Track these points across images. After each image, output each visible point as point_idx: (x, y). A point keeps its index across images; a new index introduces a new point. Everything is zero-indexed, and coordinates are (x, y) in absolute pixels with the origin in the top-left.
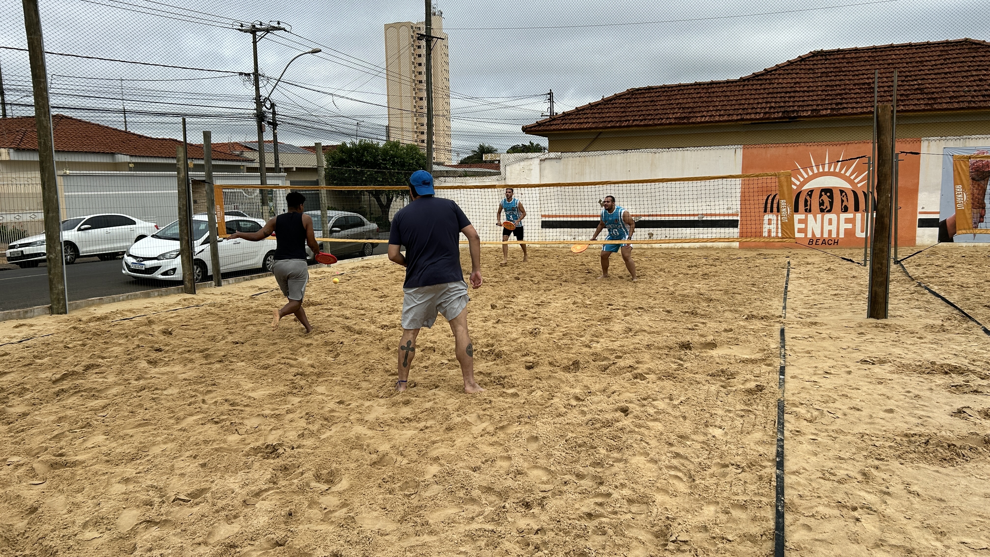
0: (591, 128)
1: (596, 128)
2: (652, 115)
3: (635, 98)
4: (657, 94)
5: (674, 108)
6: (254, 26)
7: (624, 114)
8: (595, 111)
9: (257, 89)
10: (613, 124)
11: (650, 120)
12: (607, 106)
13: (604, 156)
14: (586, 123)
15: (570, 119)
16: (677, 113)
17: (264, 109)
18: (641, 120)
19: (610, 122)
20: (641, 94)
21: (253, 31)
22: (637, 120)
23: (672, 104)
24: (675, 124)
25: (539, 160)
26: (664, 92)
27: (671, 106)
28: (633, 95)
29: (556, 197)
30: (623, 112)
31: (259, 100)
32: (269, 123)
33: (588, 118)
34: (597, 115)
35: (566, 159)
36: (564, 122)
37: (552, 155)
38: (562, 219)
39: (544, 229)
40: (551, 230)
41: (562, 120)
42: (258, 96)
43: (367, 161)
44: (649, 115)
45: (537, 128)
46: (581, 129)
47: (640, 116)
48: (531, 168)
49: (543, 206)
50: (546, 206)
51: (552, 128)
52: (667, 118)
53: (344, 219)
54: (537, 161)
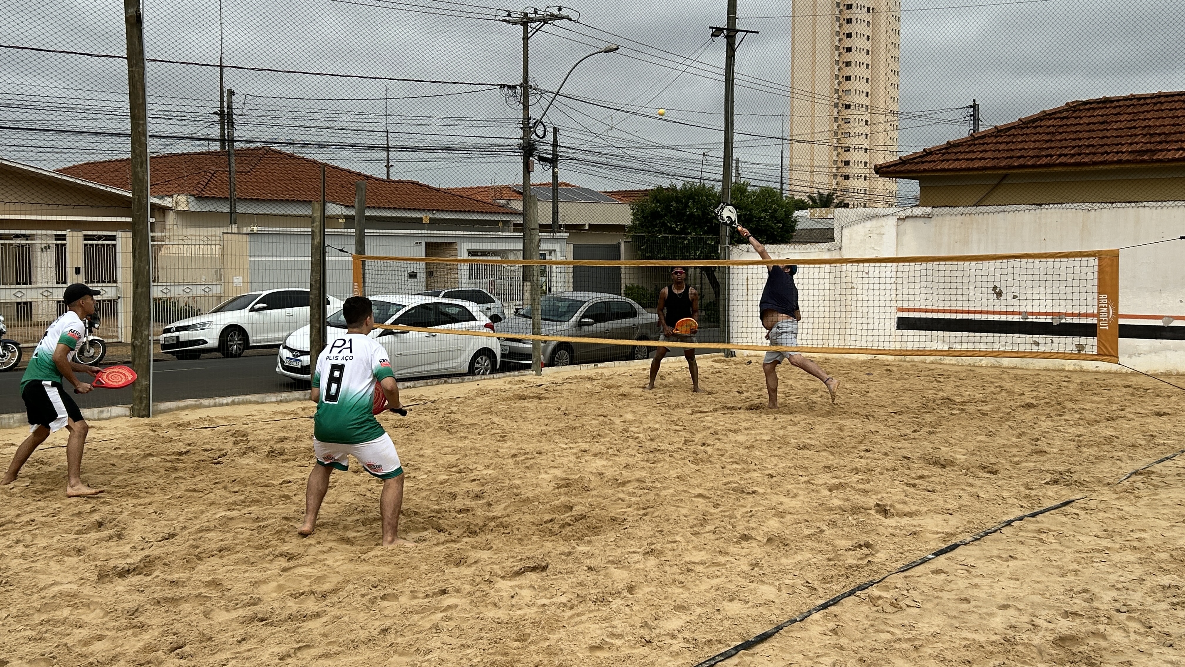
0: (985, 168)
1: (994, 168)
2: (1093, 146)
3: (1076, 118)
4: (1118, 110)
5: (1136, 135)
6: (526, 14)
7: (1048, 145)
8: (1000, 139)
9: (526, 108)
10: (1022, 161)
11: (1088, 154)
12: (1026, 131)
13: (1001, 214)
14: (980, 159)
15: (956, 153)
16: (1137, 143)
17: (534, 136)
18: (1073, 155)
19: (1020, 157)
20: (1089, 110)
21: (525, 21)
22: (1065, 155)
23: (1135, 127)
24: (1128, 162)
25: (895, 219)
26: (1129, 106)
27: (1133, 131)
28: (1074, 111)
29: (924, 279)
30: (1047, 141)
31: (527, 126)
32: (541, 159)
33: (986, 151)
34: (1002, 147)
35: (940, 218)
36: (946, 157)
37: (919, 211)
38: (929, 315)
39: (899, 332)
40: (911, 332)
41: (944, 154)
42: (527, 118)
43: (692, 214)
44: (1088, 146)
45: (897, 168)
46: (969, 169)
47: (1074, 147)
48: (883, 231)
49: (900, 292)
50: (905, 292)
51: (926, 166)
52: (1117, 153)
53: (603, 305)
54: (893, 221)
